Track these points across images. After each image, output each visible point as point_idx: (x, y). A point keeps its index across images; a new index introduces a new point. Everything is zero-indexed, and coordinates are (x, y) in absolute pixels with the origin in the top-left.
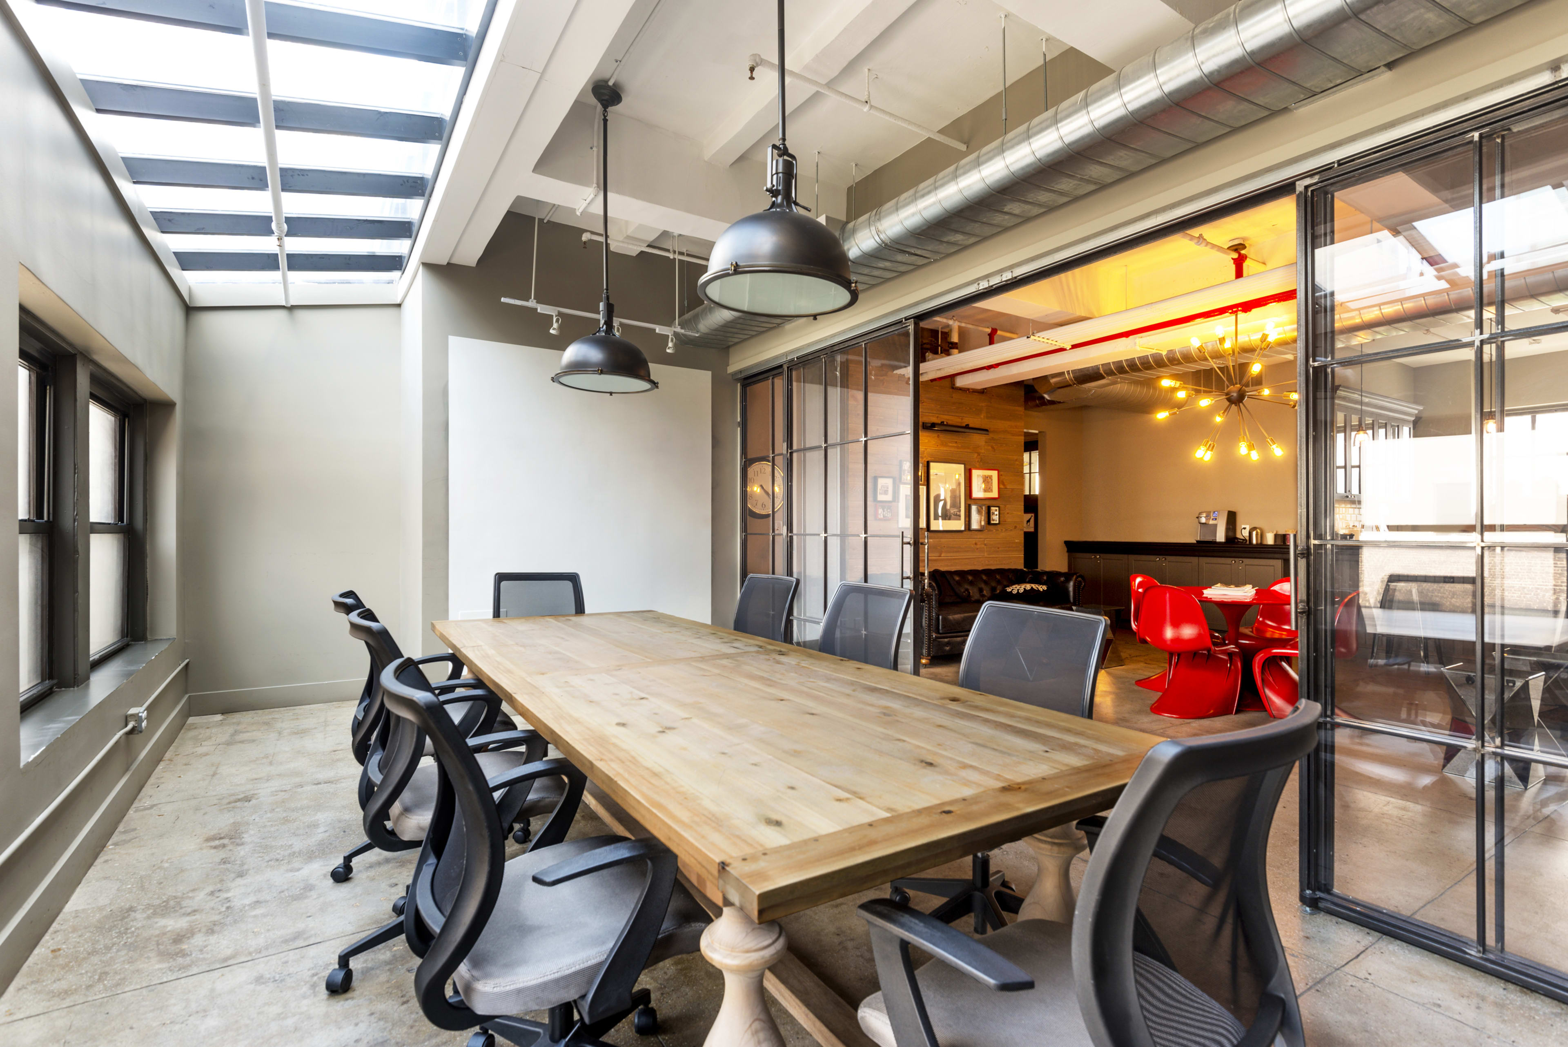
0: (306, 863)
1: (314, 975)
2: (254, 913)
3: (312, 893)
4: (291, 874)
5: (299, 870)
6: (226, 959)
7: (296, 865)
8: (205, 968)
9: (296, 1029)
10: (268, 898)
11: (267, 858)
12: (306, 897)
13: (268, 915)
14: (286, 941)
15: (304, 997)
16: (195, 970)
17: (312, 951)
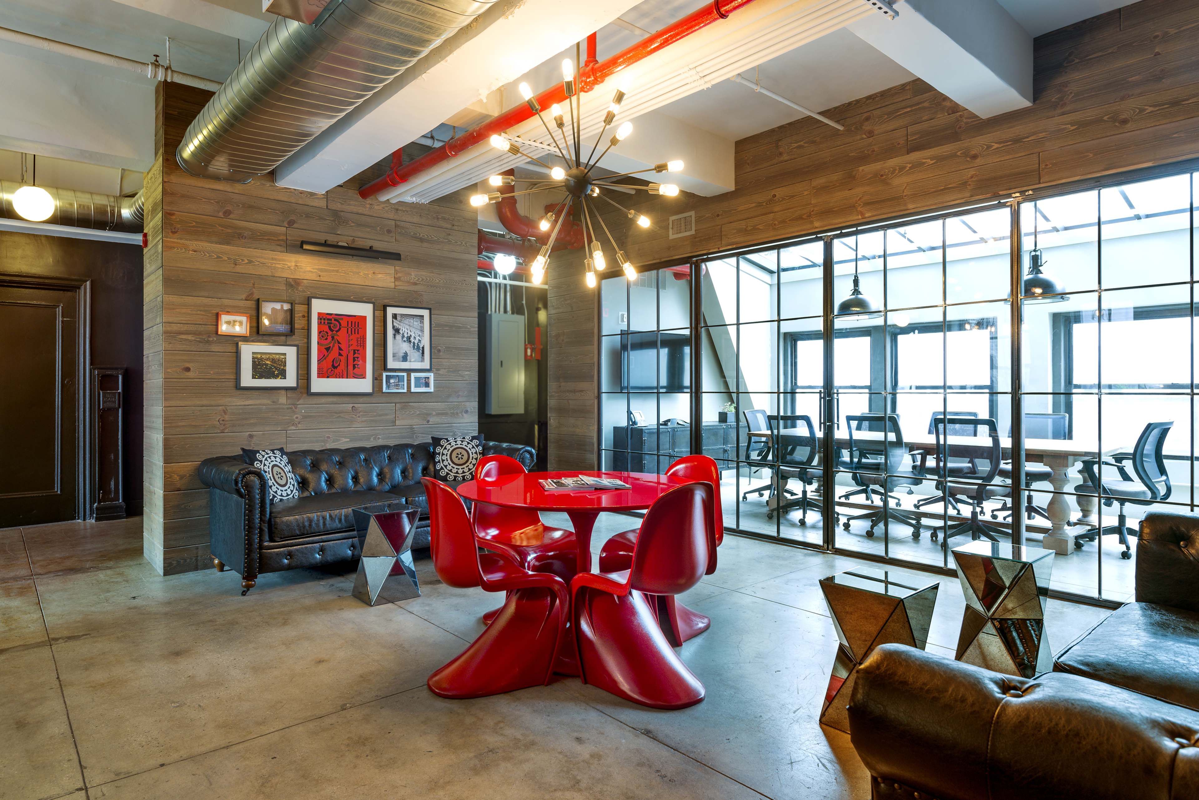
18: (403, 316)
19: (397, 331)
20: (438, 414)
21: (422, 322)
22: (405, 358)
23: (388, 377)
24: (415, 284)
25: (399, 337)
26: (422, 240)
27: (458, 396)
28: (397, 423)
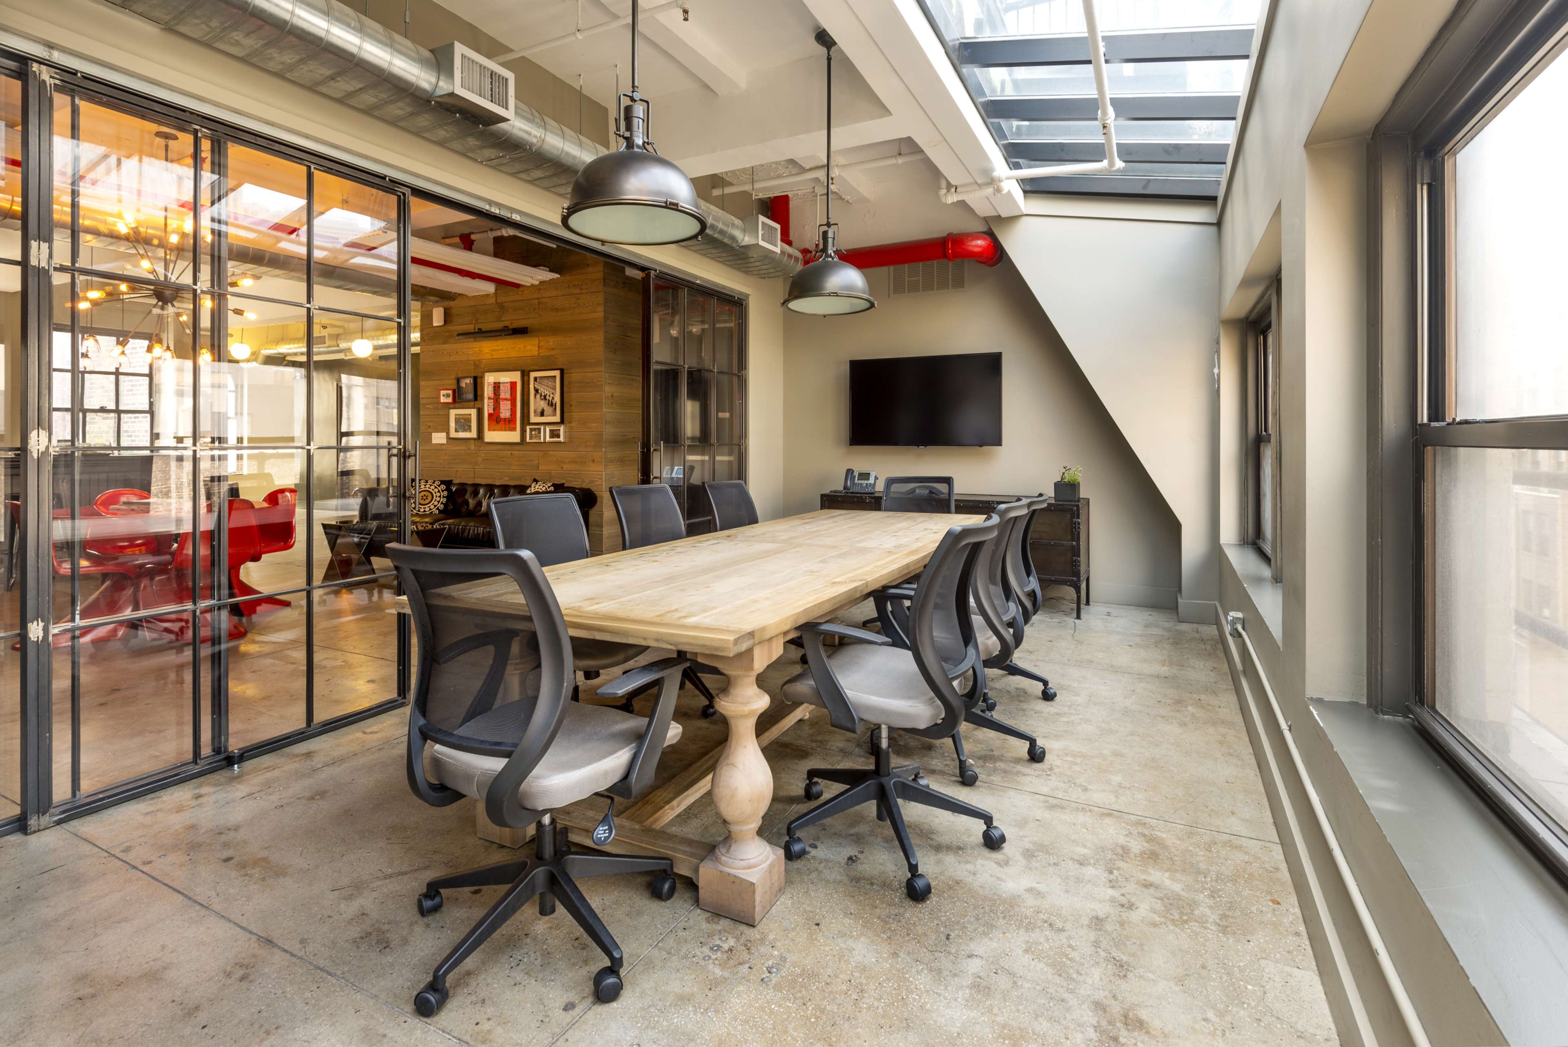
0: (1019, 896)
1: (1049, 775)
2: (1085, 851)
3: (1028, 846)
4: (1041, 887)
5: (1030, 890)
6: (1109, 815)
7: (1030, 901)
8: (1126, 816)
9: (1067, 754)
10: (1070, 862)
11: (1063, 936)
12: (1035, 843)
13: (1073, 841)
14: (1062, 808)
15: (1058, 767)
16: (1133, 817)
17: (1045, 790)
18: (541, 378)
19: (537, 391)
20: (570, 462)
21: (555, 382)
22: (542, 414)
23: (531, 430)
24: (553, 349)
25: (538, 396)
26: (557, 310)
27: (586, 446)
28: (540, 467)
